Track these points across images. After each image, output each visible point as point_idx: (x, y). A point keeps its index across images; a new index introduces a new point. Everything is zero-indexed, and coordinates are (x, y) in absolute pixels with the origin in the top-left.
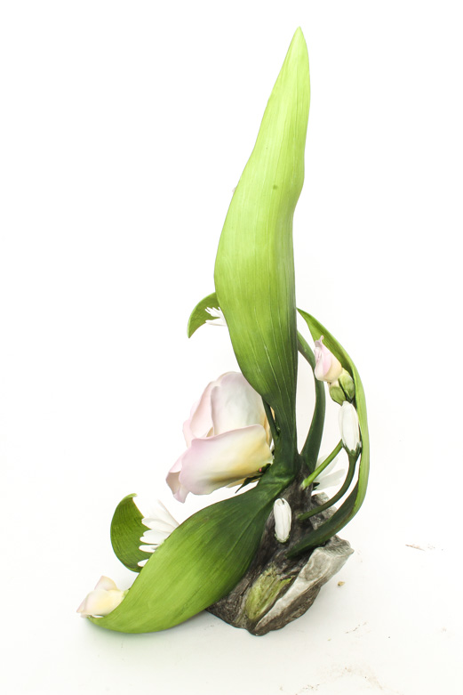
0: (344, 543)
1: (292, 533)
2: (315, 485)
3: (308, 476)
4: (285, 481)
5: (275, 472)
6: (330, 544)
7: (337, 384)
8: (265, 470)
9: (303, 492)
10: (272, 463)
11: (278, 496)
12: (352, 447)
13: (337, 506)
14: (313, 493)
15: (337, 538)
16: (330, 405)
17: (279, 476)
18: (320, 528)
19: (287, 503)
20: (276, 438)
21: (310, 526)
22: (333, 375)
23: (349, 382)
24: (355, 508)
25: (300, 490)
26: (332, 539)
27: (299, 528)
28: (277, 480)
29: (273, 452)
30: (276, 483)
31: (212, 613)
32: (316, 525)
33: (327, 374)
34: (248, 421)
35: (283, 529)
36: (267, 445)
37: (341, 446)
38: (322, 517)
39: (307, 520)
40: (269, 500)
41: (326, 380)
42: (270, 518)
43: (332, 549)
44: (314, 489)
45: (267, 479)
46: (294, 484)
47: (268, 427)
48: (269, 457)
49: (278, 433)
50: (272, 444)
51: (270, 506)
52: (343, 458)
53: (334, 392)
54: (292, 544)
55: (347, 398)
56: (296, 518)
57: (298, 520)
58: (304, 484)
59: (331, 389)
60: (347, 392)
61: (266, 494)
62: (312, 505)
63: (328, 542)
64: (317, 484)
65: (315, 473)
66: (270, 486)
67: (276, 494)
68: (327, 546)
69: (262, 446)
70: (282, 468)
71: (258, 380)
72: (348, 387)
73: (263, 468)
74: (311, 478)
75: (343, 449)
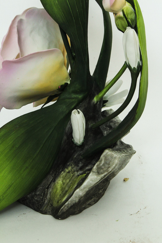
0: (128, 147)
1: (86, 137)
2: (104, 102)
3: (98, 94)
4: (80, 97)
5: (71, 90)
6: (117, 147)
7: (121, 14)
8: (64, 88)
9: (95, 105)
10: (69, 83)
11: (75, 108)
12: (134, 65)
13: (121, 117)
14: (103, 109)
15: (122, 143)
16: (115, 32)
17: (75, 92)
18: (109, 135)
19: (81, 113)
20: (72, 62)
21: (101, 133)
22: (117, 6)
23: (131, 13)
25: (92, 103)
26: (118, 143)
27: (92, 135)
28: (74, 96)
29: (70, 75)
30: (73, 98)
31: (24, 204)
32: (105, 133)
33: (113, 5)
34: (49, 47)
35: (79, 134)
36: (65, 68)
38: (110, 127)
39: (98, 128)
40: (67, 112)
41: (112, 11)
42: (68, 126)
43: (119, 150)
44: (104, 106)
45: (65, 95)
46: (87, 100)
47: (66, 54)
48: (67, 78)
49: (74, 58)
50: (69, 68)
53: (119, 22)
54: (86, 147)
55: (129, 25)
56: (90, 126)
57: (91, 128)
58: (95, 99)
59: (116, 19)
60: (130, 21)
61: (65, 106)
62: (102, 117)
63: (115, 144)
64: (106, 101)
65: (105, 90)
66: (68, 100)
67: (73, 107)
68: (114, 148)
69: (60, 68)
70: (77, 86)
71: (56, 10)
72: (131, 17)
73: (62, 86)
74: (100, 95)
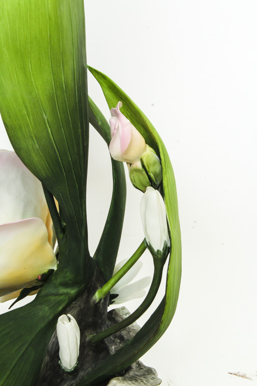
0: (150, 371)
1: (81, 359)
2: (111, 297)
3: (102, 286)
4: (73, 291)
5: (59, 280)
6: (131, 373)
7: (138, 165)
8: (47, 277)
9: (96, 305)
10: (55, 268)
11: (64, 311)
12: (158, 246)
13: (141, 322)
14: (110, 308)
15: (140, 365)
16: (131, 192)
17: (65, 285)
18: (118, 352)
19: (73, 320)
20: (61, 236)
21: (107, 350)
22: (133, 154)
23: (154, 164)
24: (162, 326)
25: (92, 301)
26: (134, 365)
27: (91, 353)
28: (63, 290)
29: (57, 255)
30: (61, 295)
32: (113, 348)
33: (126, 152)
34: (24, 214)
35: (69, 356)
36: (49, 246)
37: (145, 246)
38: (122, 338)
39: (102, 341)
40: (51, 317)
41: (126, 160)
42: (53, 340)
43: (134, 379)
44: (112, 303)
45: (49, 289)
46: (85, 296)
47: (51, 223)
48: (52, 262)
49: (63, 230)
50: (57, 244)
51: (53, 324)
52: (147, 261)
53: (136, 176)
54: (81, 374)
55: (152, 184)
56: (87, 339)
57: (90, 342)
58: (97, 296)
59: (131, 172)
60: (152, 176)
61: (47, 308)
62: (108, 323)
63: (129, 369)
64: (116, 296)
65: (112, 281)
66: (52, 298)
67: (61, 308)
68: (127, 375)
69: (41, 246)
70: (69, 275)
71: (36, 159)
72: (153, 170)
73: (43, 275)
74: (106, 288)
75: (147, 251)
